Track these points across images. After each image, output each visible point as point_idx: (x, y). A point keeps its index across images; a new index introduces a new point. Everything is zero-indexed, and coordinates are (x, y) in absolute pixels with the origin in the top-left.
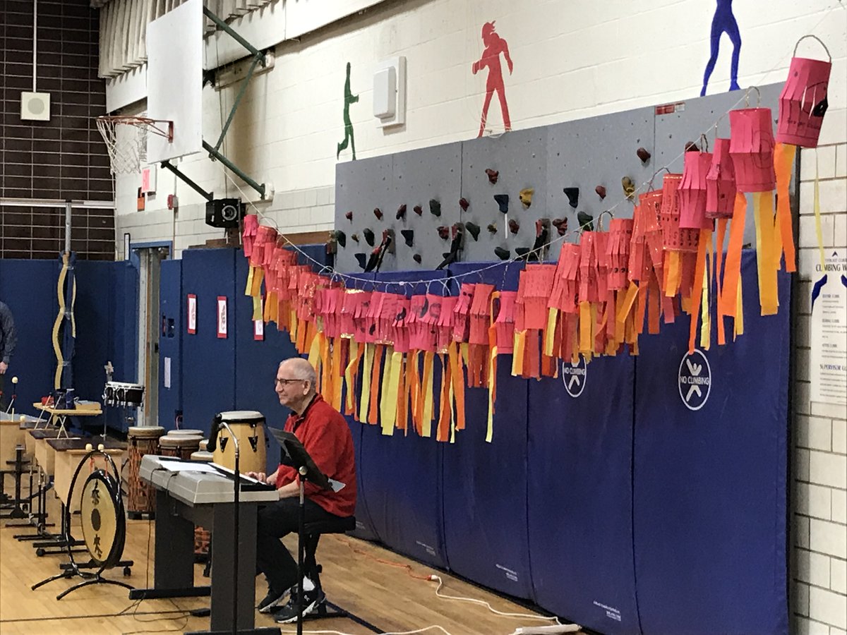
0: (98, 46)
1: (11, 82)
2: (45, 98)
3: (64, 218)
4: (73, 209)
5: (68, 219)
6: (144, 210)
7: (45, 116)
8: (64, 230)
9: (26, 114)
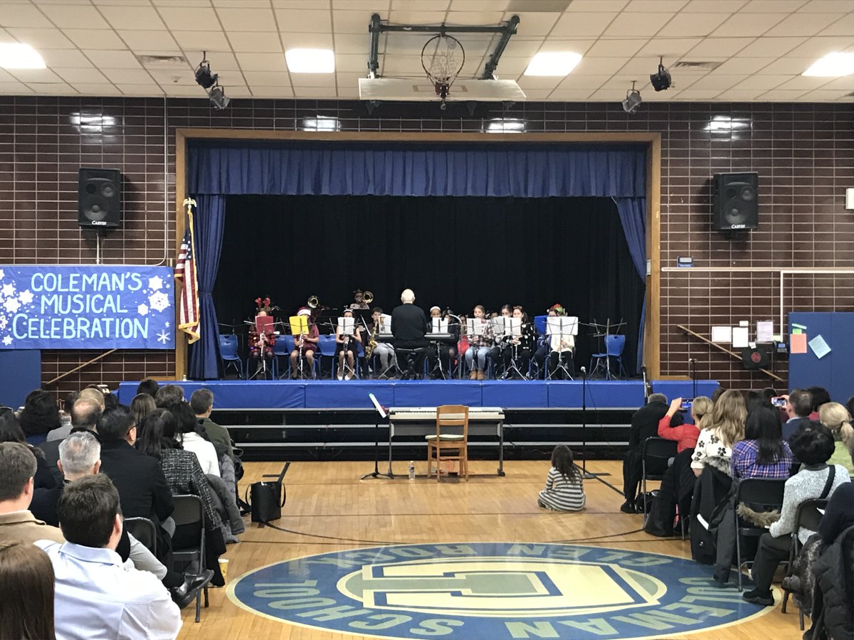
9: (851, 205)
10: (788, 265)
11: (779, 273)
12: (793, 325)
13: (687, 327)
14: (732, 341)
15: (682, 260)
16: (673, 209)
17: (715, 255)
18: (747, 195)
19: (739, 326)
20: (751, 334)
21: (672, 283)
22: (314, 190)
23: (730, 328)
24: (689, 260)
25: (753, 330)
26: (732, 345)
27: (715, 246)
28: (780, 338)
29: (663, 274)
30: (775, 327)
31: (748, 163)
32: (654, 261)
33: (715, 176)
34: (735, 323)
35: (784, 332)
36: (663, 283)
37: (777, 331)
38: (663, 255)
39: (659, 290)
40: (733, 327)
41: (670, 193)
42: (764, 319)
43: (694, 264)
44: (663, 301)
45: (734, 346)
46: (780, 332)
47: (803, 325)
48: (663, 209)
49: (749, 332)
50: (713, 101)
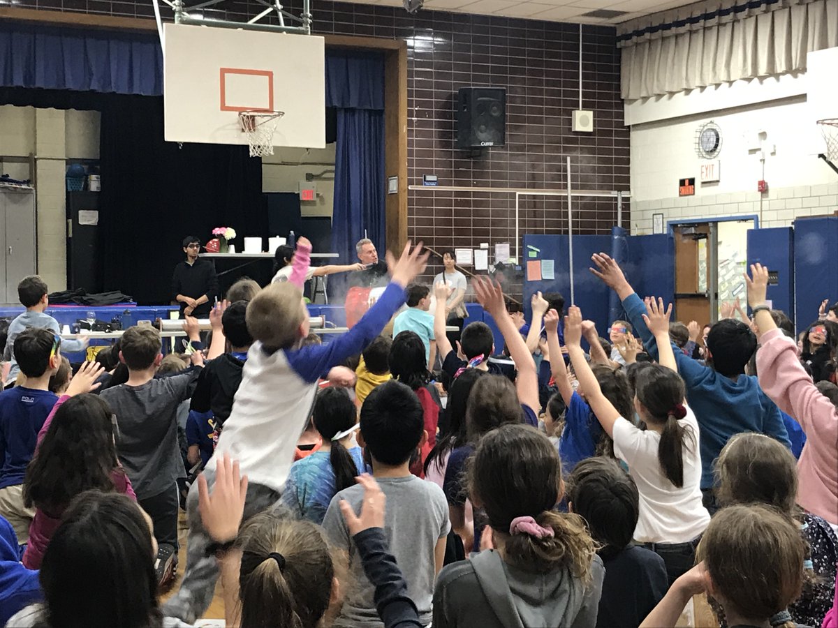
0: (620, 67)
1: (566, 103)
2: (590, 114)
3: (617, 204)
4: (623, 198)
5: (619, 205)
6: (694, 194)
7: (590, 128)
8: (616, 214)
9: (578, 127)
10: (523, 186)
11: (515, 193)
12: (529, 246)
13: (432, 248)
14: (474, 264)
15: (429, 178)
16: (420, 124)
17: (458, 174)
18: (494, 112)
19: (479, 249)
20: (490, 256)
21: (418, 202)
22: (25, 80)
23: (472, 250)
24: (434, 178)
25: (491, 252)
26: (474, 268)
27: (457, 165)
28: (515, 261)
29: (410, 192)
30: (511, 249)
31: (486, 79)
32: (402, 178)
33: (460, 90)
34: (475, 245)
35: (519, 255)
36: (410, 202)
37: (512, 253)
38: (410, 173)
39: (407, 210)
40: (474, 249)
41: (416, 107)
42: (501, 242)
43: (438, 183)
44: (410, 221)
45: (477, 268)
46: (515, 255)
47: (538, 248)
48: (410, 123)
49: (489, 254)
50: (456, 11)
